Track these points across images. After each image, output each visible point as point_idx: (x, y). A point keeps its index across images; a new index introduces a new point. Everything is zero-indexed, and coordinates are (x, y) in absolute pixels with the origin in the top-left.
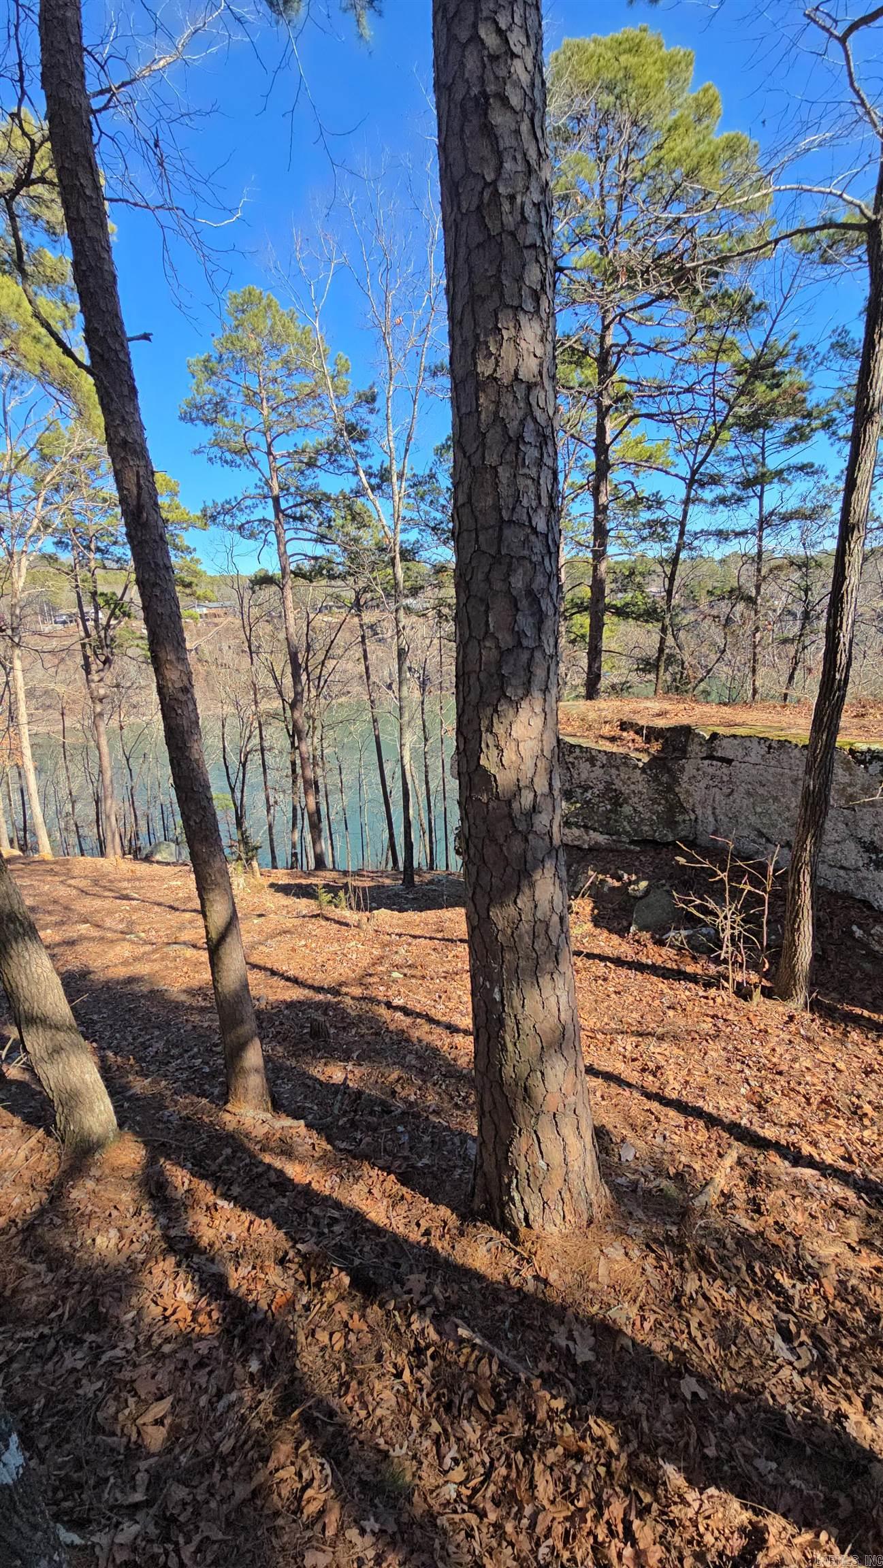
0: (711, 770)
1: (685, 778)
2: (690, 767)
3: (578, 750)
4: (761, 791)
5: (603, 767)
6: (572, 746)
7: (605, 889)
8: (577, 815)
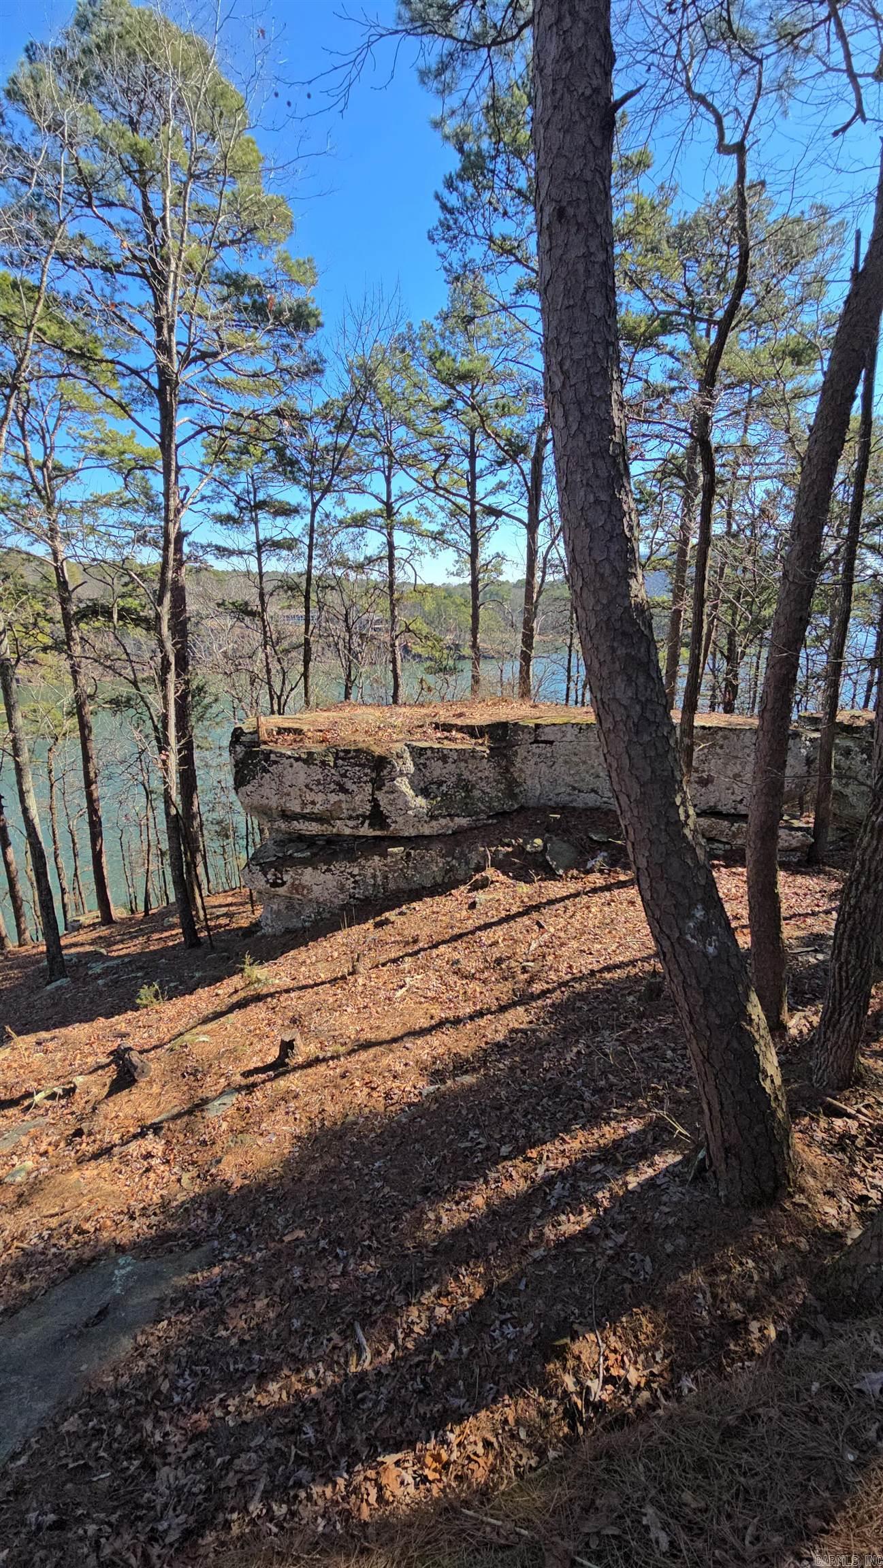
0: (537, 751)
1: (519, 760)
2: (522, 752)
3: (429, 752)
4: (575, 759)
5: (455, 762)
6: (422, 749)
7: (501, 856)
8: (440, 808)
